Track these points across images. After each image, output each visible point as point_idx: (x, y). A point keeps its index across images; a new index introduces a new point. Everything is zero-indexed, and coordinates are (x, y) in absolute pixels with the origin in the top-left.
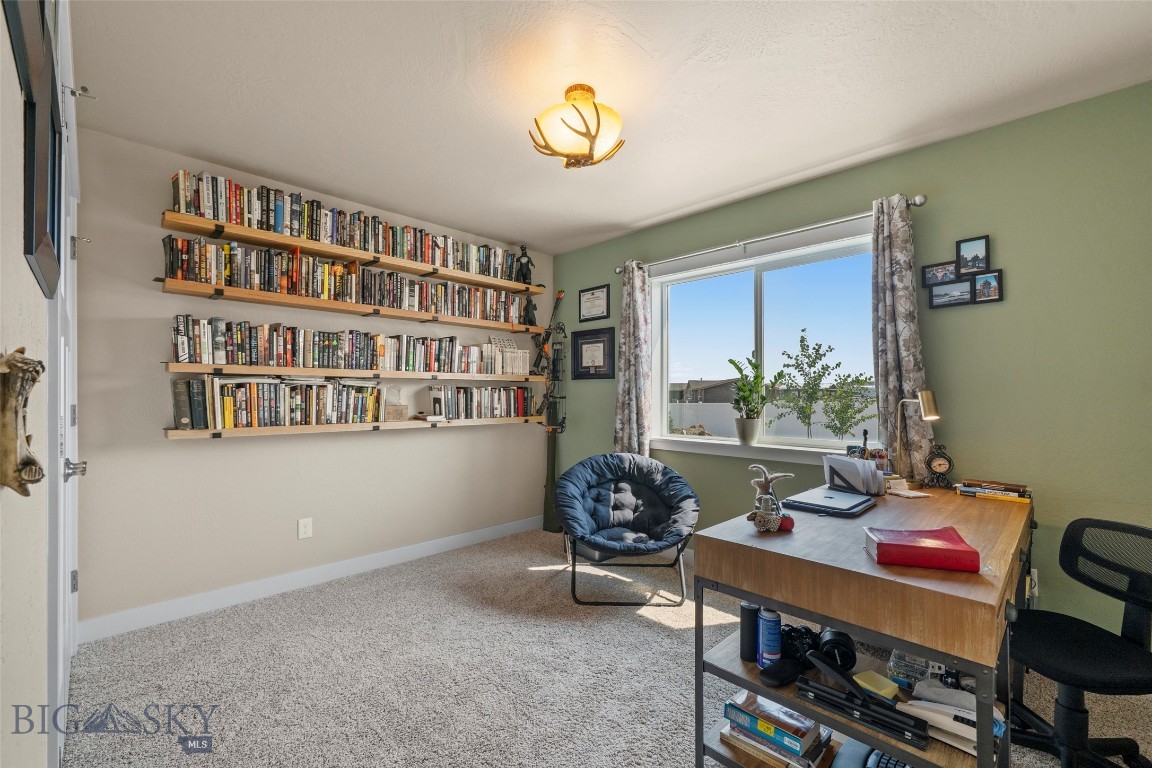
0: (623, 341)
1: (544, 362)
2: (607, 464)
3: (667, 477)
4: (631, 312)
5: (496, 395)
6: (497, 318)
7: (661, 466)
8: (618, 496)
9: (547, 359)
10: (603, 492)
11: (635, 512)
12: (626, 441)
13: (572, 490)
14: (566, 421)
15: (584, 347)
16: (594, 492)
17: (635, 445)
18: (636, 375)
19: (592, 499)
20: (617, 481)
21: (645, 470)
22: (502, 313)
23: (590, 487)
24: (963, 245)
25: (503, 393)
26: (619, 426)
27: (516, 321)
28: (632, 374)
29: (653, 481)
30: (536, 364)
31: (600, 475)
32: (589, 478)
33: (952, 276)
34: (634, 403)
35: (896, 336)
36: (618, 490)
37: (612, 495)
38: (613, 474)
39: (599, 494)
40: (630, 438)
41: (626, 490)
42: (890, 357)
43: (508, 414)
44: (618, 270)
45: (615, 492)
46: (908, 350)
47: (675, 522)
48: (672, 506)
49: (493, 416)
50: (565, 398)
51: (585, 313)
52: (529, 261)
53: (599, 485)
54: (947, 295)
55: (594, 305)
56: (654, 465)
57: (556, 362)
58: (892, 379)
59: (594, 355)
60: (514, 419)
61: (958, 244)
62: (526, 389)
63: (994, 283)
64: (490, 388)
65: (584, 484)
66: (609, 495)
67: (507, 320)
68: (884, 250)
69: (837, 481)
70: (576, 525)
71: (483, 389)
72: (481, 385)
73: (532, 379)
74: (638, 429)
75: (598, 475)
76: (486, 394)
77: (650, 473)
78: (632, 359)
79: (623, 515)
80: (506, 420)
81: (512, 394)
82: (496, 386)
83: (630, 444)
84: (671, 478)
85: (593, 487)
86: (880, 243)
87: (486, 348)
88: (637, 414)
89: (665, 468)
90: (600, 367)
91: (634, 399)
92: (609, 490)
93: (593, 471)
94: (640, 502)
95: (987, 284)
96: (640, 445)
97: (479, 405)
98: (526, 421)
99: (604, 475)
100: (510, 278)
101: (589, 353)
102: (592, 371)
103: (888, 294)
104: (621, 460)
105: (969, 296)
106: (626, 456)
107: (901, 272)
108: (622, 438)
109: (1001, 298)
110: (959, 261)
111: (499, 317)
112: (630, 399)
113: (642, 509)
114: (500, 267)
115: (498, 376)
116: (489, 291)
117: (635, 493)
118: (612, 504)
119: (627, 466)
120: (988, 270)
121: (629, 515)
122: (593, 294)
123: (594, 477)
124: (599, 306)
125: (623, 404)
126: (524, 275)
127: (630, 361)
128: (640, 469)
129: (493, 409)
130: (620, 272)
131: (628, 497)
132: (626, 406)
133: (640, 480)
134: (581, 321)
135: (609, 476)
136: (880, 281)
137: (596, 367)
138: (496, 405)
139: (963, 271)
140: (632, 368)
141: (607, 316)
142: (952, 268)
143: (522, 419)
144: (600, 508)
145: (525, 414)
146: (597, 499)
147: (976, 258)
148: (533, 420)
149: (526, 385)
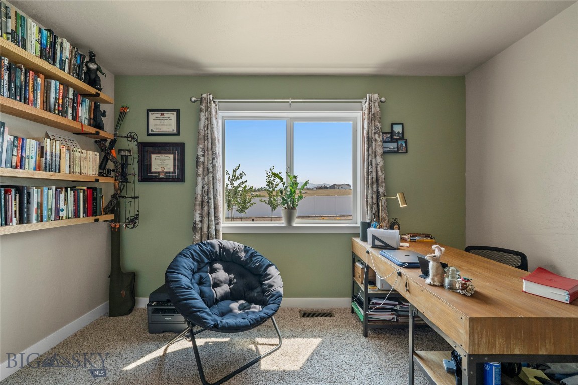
0: (202, 153)
1: (110, 165)
2: (203, 251)
3: (249, 254)
4: (209, 132)
5: (62, 195)
6: (63, 113)
7: (242, 246)
8: (214, 275)
9: (115, 163)
10: (203, 275)
11: (230, 285)
12: (205, 229)
13: (185, 281)
14: (140, 218)
15: (153, 156)
16: (197, 276)
17: (213, 232)
18: (213, 179)
19: (197, 283)
20: (211, 264)
21: (232, 251)
22: (70, 111)
23: (194, 273)
24: (394, 126)
25: (71, 194)
26: (198, 219)
27: (86, 123)
28: (211, 179)
29: (240, 258)
30: (102, 166)
31: (199, 262)
32: (193, 267)
33: (390, 139)
34: (212, 201)
35: (377, 165)
36: (213, 271)
37: (210, 275)
38: (208, 258)
39: (201, 278)
40: (209, 227)
41: (219, 269)
42: (374, 174)
43: (76, 214)
44: (193, 99)
45: (211, 273)
46: (382, 172)
47: (271, 286)
48: (260, 275)
49: (58, 217)
50: (138, 197)
51: (153, 128)
52: (98, 69)
53: (199, 270)
54: (388, 147)
55: (164, 124)
56: (237, 246)
57: (124, 166)
58: (375, 186)
59: (162, 163)
60: (83, 220)
61: (392, 125)
62: (96, 189)
63: (404, 145)
64: (54, 188)
65: (190, 272)
66: (208, 276)
67: (75, 118)
68: (372, 121)
69: (377, 243)
70: (204, 315)
71: (45, 189)
72: (41, 184)
73: (102, 180)
74: (215, 220)
75: (197, 261)
76: (49, 195)
77: (235, 252)
78: (210, 168)
79: (223, 289)
80: (74, 222)
81: (81, 194)
82: (63, 186)
83: (209, 232)
84: (252, 253)
85: (196, 272)
86: (371, 117)
87: (47, 143)
88: (215, 209)
89: (245, 247)
90: (169, 173)
91: (212, 197)
92: (207, 272)
93: (193, 259)
94: (232, 276)
95: (402, 145)
96: (217, 231)
97: (40, 206)
98: (97, 220)
99: (202, 261)
100: (78, 76)
101: (158, 162)
102: (162, 176)
103: (374, 143)
104: (212, 245)
105: (396, 150)
106: (214, 241)
107: (379, 133)
108: (201, 229)
109: (407, 152)
110: (392, 133)
111: (66, 113)
112: (209, 198)
113: (235, 281)
114: (67, 62)
115: (64, 174)
116: (53, 82)
117: (226, 270)
118: (212, 283)
119: (217, 249)
120: (403, 139)
121: (225, 288)
122: (162, 114)
123: (195, 263)
124: (170, 125)
125: (202, 202)
126: (92, 79)
127: (208, 170)
128: (227, 250)
129: (57, 210)
130: (195, 101)
131: (222, 275)
132: (205, 203)
133: (229, 259)
134: (149, 135)
135: (206, 260)
136: (370, 136)
137: (167, 173)
138: (62, 205)
139: (394, 137)
140: (211, 175)
141: (178, 134)
142: (389, 135)
143: (92, 219)
144: (205, 289)
145: (94, 213)
146: (200, 283)
147: (399, 132)
148: (102, 218)
149: (96, 185)
